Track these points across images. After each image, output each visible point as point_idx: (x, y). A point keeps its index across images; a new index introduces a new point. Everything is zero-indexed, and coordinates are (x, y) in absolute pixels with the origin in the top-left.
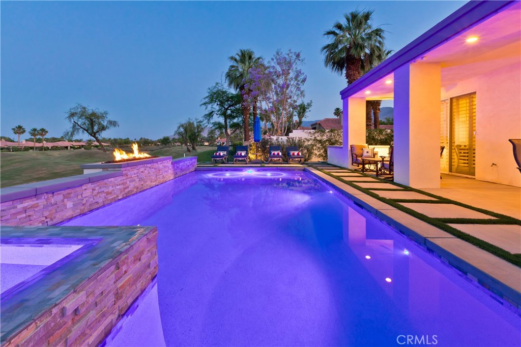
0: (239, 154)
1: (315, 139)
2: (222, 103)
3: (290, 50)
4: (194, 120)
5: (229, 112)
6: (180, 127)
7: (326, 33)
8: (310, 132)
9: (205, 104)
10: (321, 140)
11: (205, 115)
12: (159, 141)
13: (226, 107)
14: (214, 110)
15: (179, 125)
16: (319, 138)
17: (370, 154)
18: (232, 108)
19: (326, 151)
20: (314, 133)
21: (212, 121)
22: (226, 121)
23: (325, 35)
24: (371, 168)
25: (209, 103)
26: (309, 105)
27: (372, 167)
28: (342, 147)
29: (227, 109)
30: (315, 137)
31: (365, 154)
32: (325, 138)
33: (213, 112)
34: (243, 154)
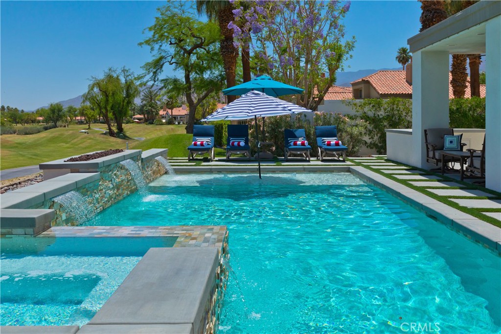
0: (236, 144)
1: (364, 116)
2: (180, 41)
4: (119, 71)
5: (193, 58)
6: (93, 87)
9: (148, 42)
11: (148, 64)
12: (40, 112)
13: (189, 48)
14: (163, 54)
15: (91, 83)
17: (454, 145)
18: (201, 51)
19: (383, 138)
21: (161, 76)
22: (187, 77)
24: (455, 168)
25: (156, 41)
26: (350, 47)
27: (457, 166)
28: (411, 133)
29: (190, 53)
31: (447, 145)
33: (161, 58)
34: (242, 144)
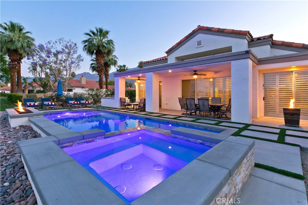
1: (89, 94)
3: (70, 40)
7: (85, 33)
8: (86, 90)
10: (92, 94)
16: (91, 93)
20: (88, 91)
23: (84, 34)
30: (89, 93)
32: (94, 93)
34: (53, 104)
